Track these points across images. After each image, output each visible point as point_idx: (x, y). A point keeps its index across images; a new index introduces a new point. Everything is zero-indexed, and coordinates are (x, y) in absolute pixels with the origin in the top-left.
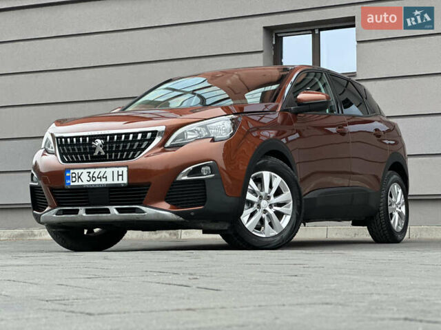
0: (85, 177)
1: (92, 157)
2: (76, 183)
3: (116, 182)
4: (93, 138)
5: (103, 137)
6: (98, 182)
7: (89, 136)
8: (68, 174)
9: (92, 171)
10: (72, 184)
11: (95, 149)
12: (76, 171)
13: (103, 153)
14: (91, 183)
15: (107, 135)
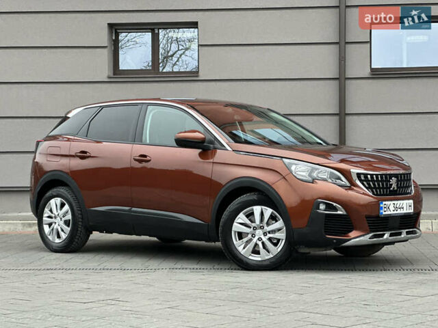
0: (392, 208)
1: (390, 191)
2: (386, 213)
3: (408, 211)
4: (391, 176)
5: (396, 176)
6: (399, 211)
7: (389, 174)
8: (381, 205)
9: (396, 202)
10: (384, 213)
11: (392, 185)
12: (386, 203)
13: (396, 189)
14: (395, 212)
15: (398, 174)
